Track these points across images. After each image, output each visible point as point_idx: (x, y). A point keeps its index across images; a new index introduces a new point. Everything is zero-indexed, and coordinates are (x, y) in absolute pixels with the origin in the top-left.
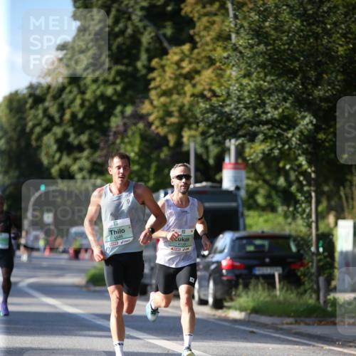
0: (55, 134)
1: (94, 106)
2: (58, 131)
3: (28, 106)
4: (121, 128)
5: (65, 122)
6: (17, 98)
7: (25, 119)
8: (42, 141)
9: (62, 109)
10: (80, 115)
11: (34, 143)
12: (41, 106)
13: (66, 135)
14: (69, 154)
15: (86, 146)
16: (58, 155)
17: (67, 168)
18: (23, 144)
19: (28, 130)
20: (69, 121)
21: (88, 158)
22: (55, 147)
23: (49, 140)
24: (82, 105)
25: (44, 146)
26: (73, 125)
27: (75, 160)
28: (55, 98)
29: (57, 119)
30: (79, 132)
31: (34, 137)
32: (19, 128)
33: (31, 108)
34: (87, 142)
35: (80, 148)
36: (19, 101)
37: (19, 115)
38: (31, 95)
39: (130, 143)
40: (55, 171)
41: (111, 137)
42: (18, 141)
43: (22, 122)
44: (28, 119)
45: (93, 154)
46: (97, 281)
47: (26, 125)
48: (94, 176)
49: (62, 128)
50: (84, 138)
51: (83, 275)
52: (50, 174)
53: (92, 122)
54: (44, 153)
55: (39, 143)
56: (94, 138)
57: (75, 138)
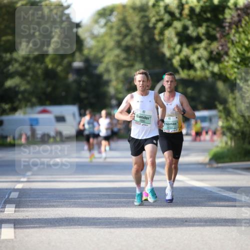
0: (175, 28)
2: (178, 25)
4: (236, 19)
5: (184, 16)
7: (147, 16)
8: (164, 35)
9: (181, 5)
11: (157, 37)
12: (161, 3)
13: (185, 28)
14: (188, 46)
15: (203, 37)
16: (178, 47)
17: (187, 58)
18: (146, 39)
19: (151, 25)
20: (188, 15)
21: (205, 49)
22: (176, 40)
23: (170, 33)
25: (166, 41)
26: (191, 19)
27: (195, 50)
29: (178, 15)
30: (198, 25)
31: (157, 32)
32: (142, 26)
34: (204, 34)
35: (199, 40)
37: (142, 14)
39: (244, 32)
40: (176, 61)
41: (227, 28)
42: (141, 37)
43: (146, 19)
44: (151, 15)
45: (210, 44)
46: (219, 159)
47: (149, 21)
48: (212, 64)
49: (182, 23)
50: (202, 30)
51: (206, 154)
52: (172, 64)
53: (209, 15)
54: (166, 46)
55: (162, 38)
56: (211, 30)
57: (194, 31)
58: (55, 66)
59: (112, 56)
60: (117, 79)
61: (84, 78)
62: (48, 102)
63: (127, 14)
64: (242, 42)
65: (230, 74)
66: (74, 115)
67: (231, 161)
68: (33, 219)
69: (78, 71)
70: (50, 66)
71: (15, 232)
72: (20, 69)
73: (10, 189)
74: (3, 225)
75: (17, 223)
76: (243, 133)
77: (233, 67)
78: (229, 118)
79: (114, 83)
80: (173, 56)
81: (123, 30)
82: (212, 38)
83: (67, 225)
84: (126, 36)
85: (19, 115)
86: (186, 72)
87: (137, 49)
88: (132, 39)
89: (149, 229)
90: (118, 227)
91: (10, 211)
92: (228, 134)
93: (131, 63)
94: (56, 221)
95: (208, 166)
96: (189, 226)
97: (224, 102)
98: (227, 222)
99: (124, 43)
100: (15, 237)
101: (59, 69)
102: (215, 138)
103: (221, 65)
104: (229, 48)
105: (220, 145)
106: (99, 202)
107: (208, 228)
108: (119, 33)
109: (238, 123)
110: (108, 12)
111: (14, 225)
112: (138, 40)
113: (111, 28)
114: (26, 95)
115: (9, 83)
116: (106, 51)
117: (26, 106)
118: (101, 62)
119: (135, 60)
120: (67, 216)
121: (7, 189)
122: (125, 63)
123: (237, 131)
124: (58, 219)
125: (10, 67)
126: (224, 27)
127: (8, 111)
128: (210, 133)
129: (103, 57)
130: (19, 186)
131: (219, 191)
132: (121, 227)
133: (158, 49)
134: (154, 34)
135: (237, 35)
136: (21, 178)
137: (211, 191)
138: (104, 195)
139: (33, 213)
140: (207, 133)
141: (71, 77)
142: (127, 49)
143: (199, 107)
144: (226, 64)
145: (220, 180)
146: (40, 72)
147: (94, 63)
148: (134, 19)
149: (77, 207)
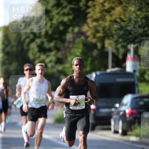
0: (37, 43)
1: (57, 27)
2: (38, 41)
7: (20, 35)
10: (50, 32)
11: (25, 48)
13: (42, 43)
14: (44, 53)
16: (38, 54)
18: (20, 48)
21: (54, 55)
22: (36, 50)
23: (33, 46)
24: (51, 27)
27: (48, 56)
30: (50, 41)
31: (26, 44)
32: (17, 40)
34: (54, 47)
35: (50, 50)
42: (17, 47)
47: (20, 38)
49: (41, 40)
81: (6, 42)
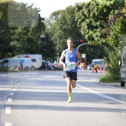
0: (86, 22)
1: (102, 10)
2: (88, 21)
3: (76, 11)
4: (113, 19)
5: (91, 17)
6: (71, 8)
7: (74, 16)
8: (81, 25)
9: (89, 12)
10: (97, 14)
11: (78, 26)
12: (81, 11)
13: (91, 22)
14: (92, 30)
15: (99, 27)
16: (88, 30)
17: (91, 35)
18: (73, 26)
19: (76, 20)
20: (92, 16)
21: (99, 32)
22: (86, 27)
23: (84, 24)
24: (97, 10)
25: (82, 27)
26: (94, 18)
27: (95, 32)
28: (86, 7)
29: (88, 16)
30: (96, 21)
31: (78, 23)
32: (72, 20)
33: (77, 11)
34: (99, 25)
35: (97, 28)
36: (72, 9)
37: (72, 15)
38: (77, 7)
39: (117, 25)
40: (86, 37)
41: (109, 23)
42: (71, 25)
43: (73, 17)
44: (76, 16)
45: (102, 30)
46: (104, 81)
47: (75, 18)
48: (102, 39)
49: (90, 20)
50: (98, 23)
51: (98, 79)
52: (84, 38)
53: (102, 17)
54: (82, 29)
55: (80, 26)
56: (102, 23)
57: (94, 23)
58: (32, 37)
59: (58, 33)
60: (60, 43)
61: (45, 43)
62: (28, 53)
63: (65, 15)
64: (116, 29)
65: (110, 43)
66: (40, 59)
67: (109, 82)
68: (20, 105)
69: (43, 39)
70: (30, 37)
71: (11, 111)
72: (18, 37)
73: (10, 91)
74: (6, 107)
75: (13, 107)
76: (115, 70)
77: (111, 40)
78: (109, 63)
79: (58, 45)
80: (85, 34)
81: (63, 22)
82: (102, 27)
83: (35, 109)
84: (64, 24)
85: (16, 58)
86: (90, 41)
87: (69, 31)
88: (67, 26)
89: (71, 112)
90: (57, 110)
91: (10, 101)
92: (108, 70)
93: (66, 36)
94: (30, 107)
95: (99, 84)
96: (89, 111)
97: (107, 55)
98: (106, 110)
99: (63, 28)
100: (12, 113)
101: (34, 38)
102: (103, 71)
103: (106, 39)
104: (110, 32)
105: (104, 75)
106: (49, 98)
107: (97, 112)
108: (61, 23)
109: (113, 65)
110: (57, 14)
111: (11, 108)
112: (70, 27)
113: (58, 21)
114: (19, 49)
115: (12, 43)
116: (55, 31)
117: (19, 54)
118: (53, 36)
119: (68, 35)
120: (35, 104)
121: (9, 91)
122: (64, 36)
123: (112, 69)
124: (31, 105)
125: (13, 36)
126: (108, 23)
127: (11, 56)
128: (100, 69)
129: (54, 33)
130: (14, 90)
131: (103, 96)
132: (59, 110)
133: (79, 31)
134: (77, 24)
135: (114, 26)
136: (15, 86)
137: (100, 96)
138: (52, 95)
139: (20, 103)
140: (99, 69)
141: (40, 42)
142: (65, 30)
143: (96, 57)
144: (108, 39)
145: (104, 91)
146: (25, 39)
147: (50, 36)
148: (68, 17)
149: (39, 100)
